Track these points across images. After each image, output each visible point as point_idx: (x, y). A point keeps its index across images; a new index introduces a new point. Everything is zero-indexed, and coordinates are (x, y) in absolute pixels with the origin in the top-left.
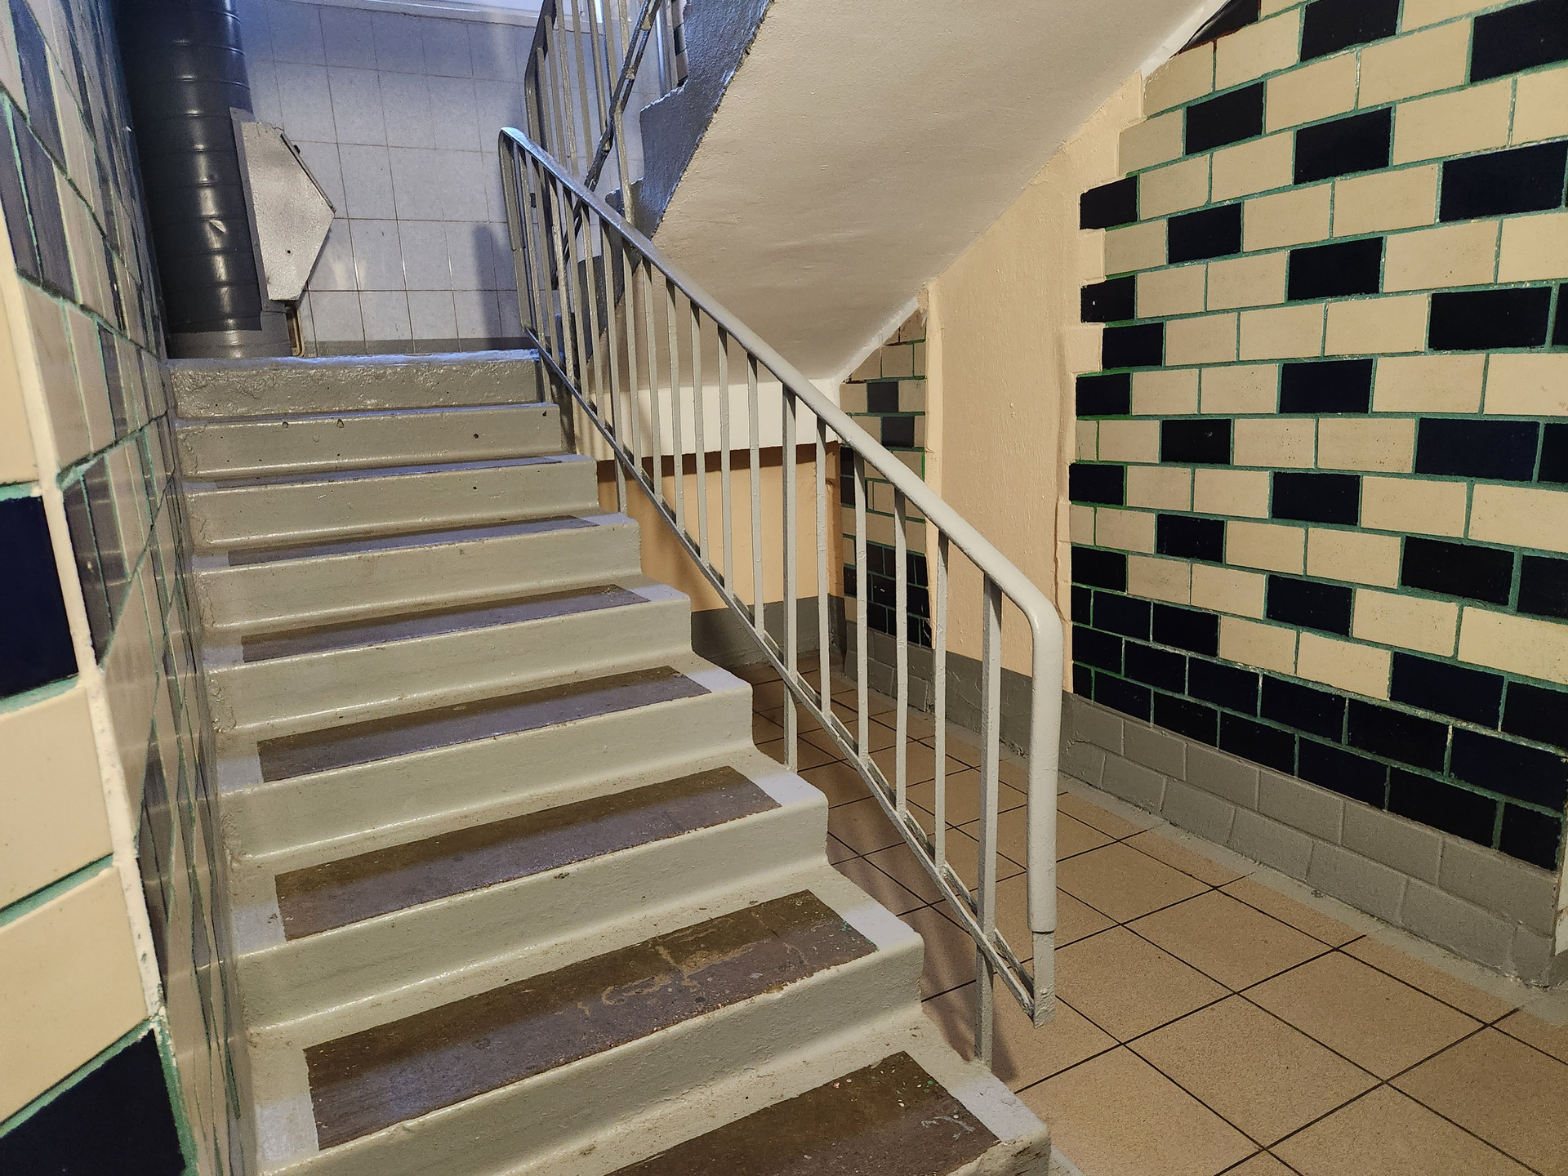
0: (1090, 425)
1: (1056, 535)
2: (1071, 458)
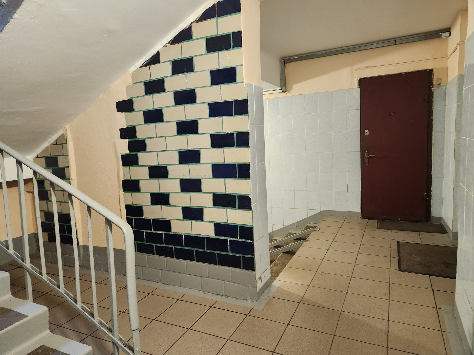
0: (127, 169)
1: (120, 203)
2: (122, 179)
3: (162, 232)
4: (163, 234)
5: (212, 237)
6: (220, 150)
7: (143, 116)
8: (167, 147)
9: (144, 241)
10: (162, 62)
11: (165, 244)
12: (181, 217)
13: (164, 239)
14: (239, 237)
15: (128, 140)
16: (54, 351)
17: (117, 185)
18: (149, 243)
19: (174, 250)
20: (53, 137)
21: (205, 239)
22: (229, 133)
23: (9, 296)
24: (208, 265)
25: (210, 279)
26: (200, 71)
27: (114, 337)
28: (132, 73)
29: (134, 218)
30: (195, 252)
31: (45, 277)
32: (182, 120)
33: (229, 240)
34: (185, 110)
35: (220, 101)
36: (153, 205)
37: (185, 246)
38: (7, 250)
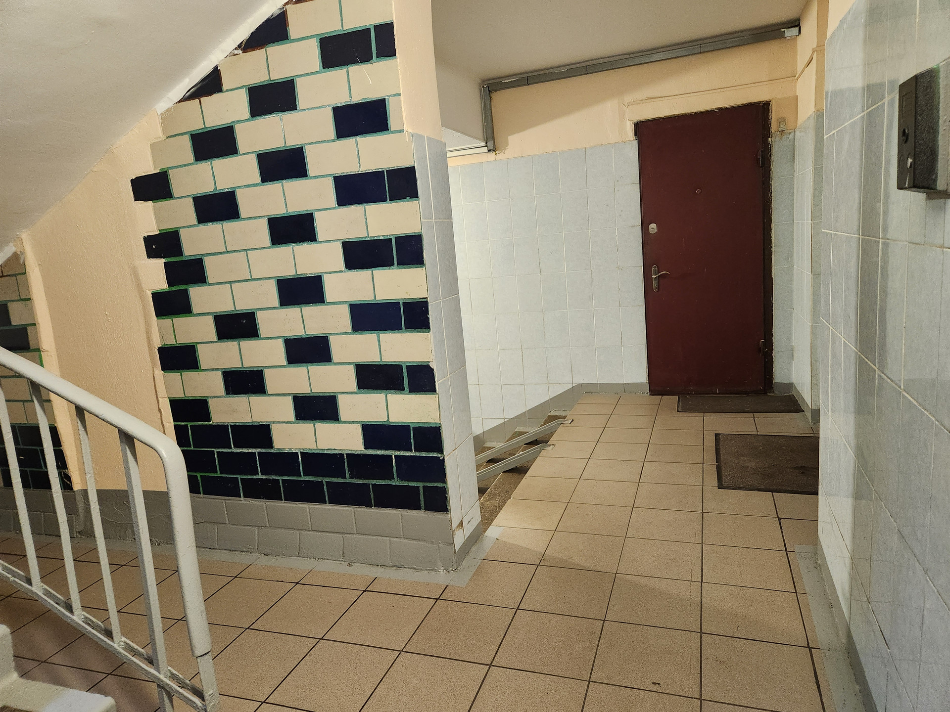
0: (167, 322)
1: (157, 394)
2: (157, 343)
3: (254, 450)
4: (257, 453)
5: (359, 453)
6: (365, 274)
7: (193, 209)
8: (250, 272)
9: (216, 472)
10: (227, 91)
11: (261, 474)
12: (291, 416)
13: (258, 464)
14: (413, 448)
15: (163, 260)
17: (148, 359)
18: (227, 474)
19: (281, 484)
21: (345, 457)
22: (380, 238)
24: (355, 509)
25: (360, 536)
26: (312, 108)
27: (159, 673)
28: (162, 114)
29: (191, 426)
30: (325, 485)
32: (281, 214)
33: (395, 456)
34: (284, 193)
35: (358, 171)
36: (230, 396)
37: (304, 475)
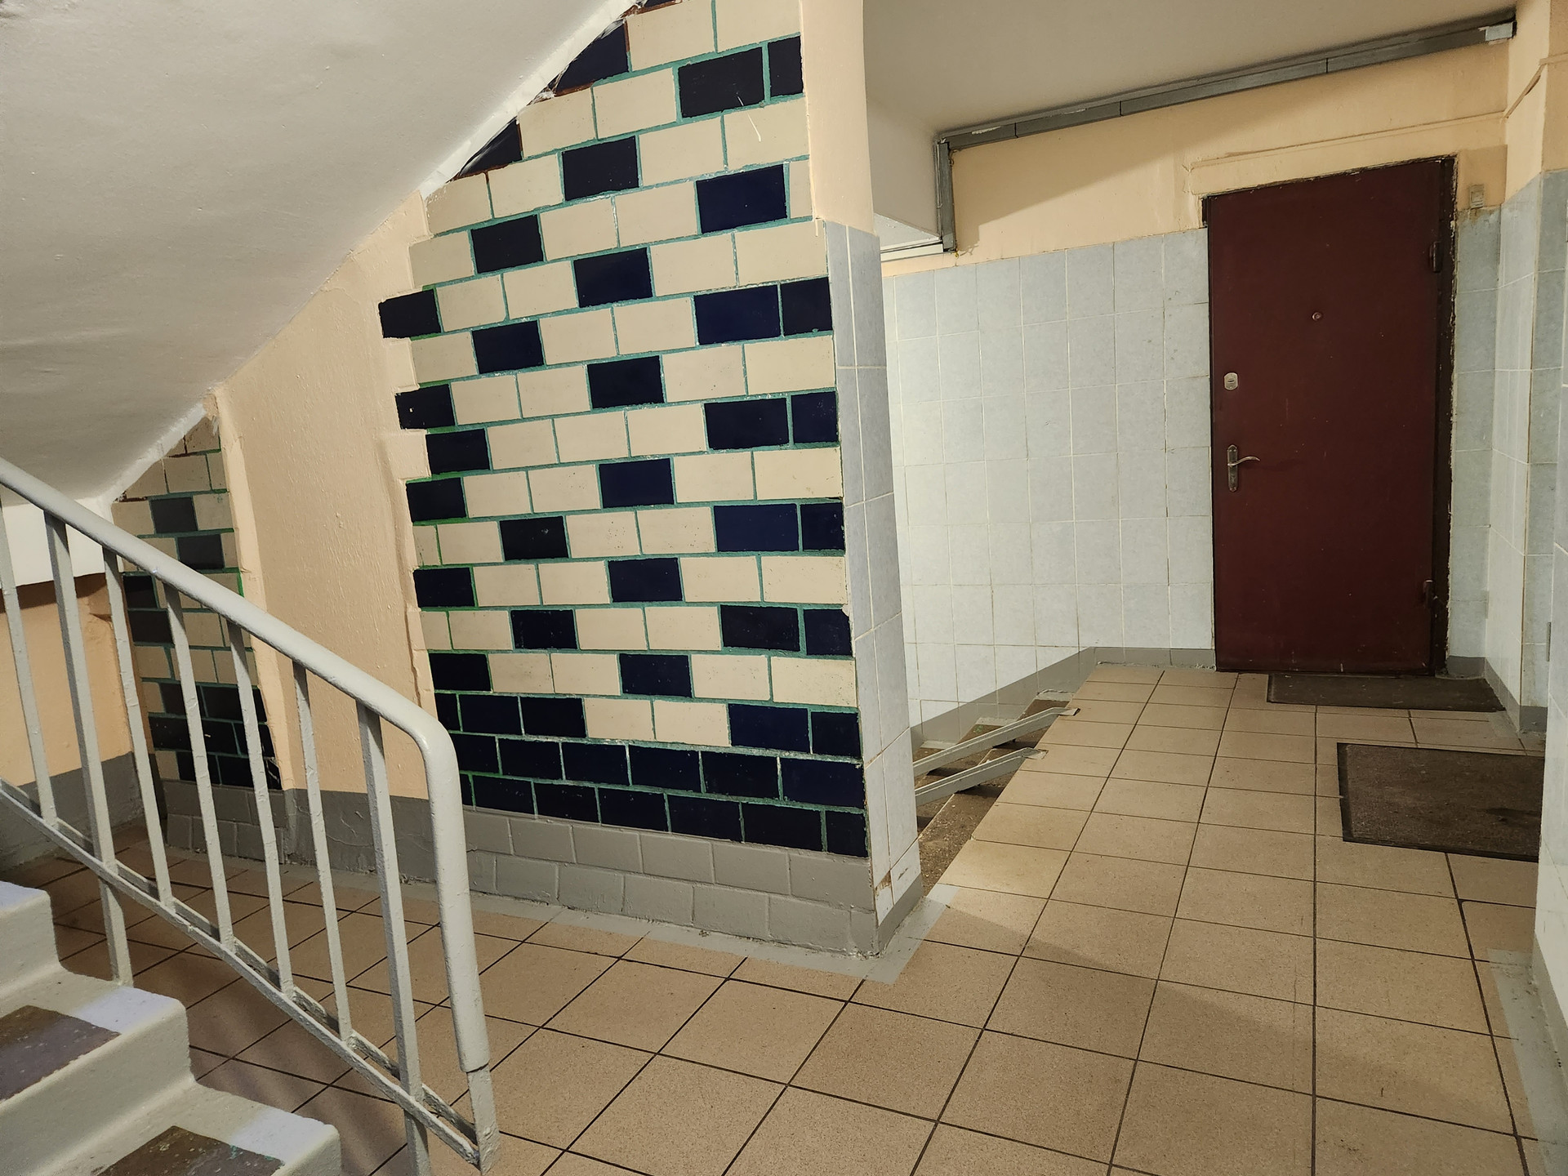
0: (428, 530)
1: (409, 644)
2: (413, 564)
4: (560, 745)
5: (722, 751)
6: (741, 456)
7: (472, 349)
8: (558, 453)
9: (497, 771)
10: (530, 158)
11: (567, 779)
12: (616, 686)
13: (561, 761)
14: (811, 748)
15: (424, 432)
16: (211, 1144)
17: (398, 587)
18: (513, 775)
19: (597, 797)
20: (174, 429)
21: (700, 757)
22: (767, 398)
23: (53, 967)
24: (715, 843)
25: (723, 889)
26: (662, 184)
27: (408, 1093)
28: (429, 199)
29: (460, 696)
30: (667, 801)
31: (168, 902)
32: (608, 359)
33: (781, 759)
34: (614, 323)
35: (735, 287)
36: (522, 650)
37: (633, 784)
38: (35, 816)
